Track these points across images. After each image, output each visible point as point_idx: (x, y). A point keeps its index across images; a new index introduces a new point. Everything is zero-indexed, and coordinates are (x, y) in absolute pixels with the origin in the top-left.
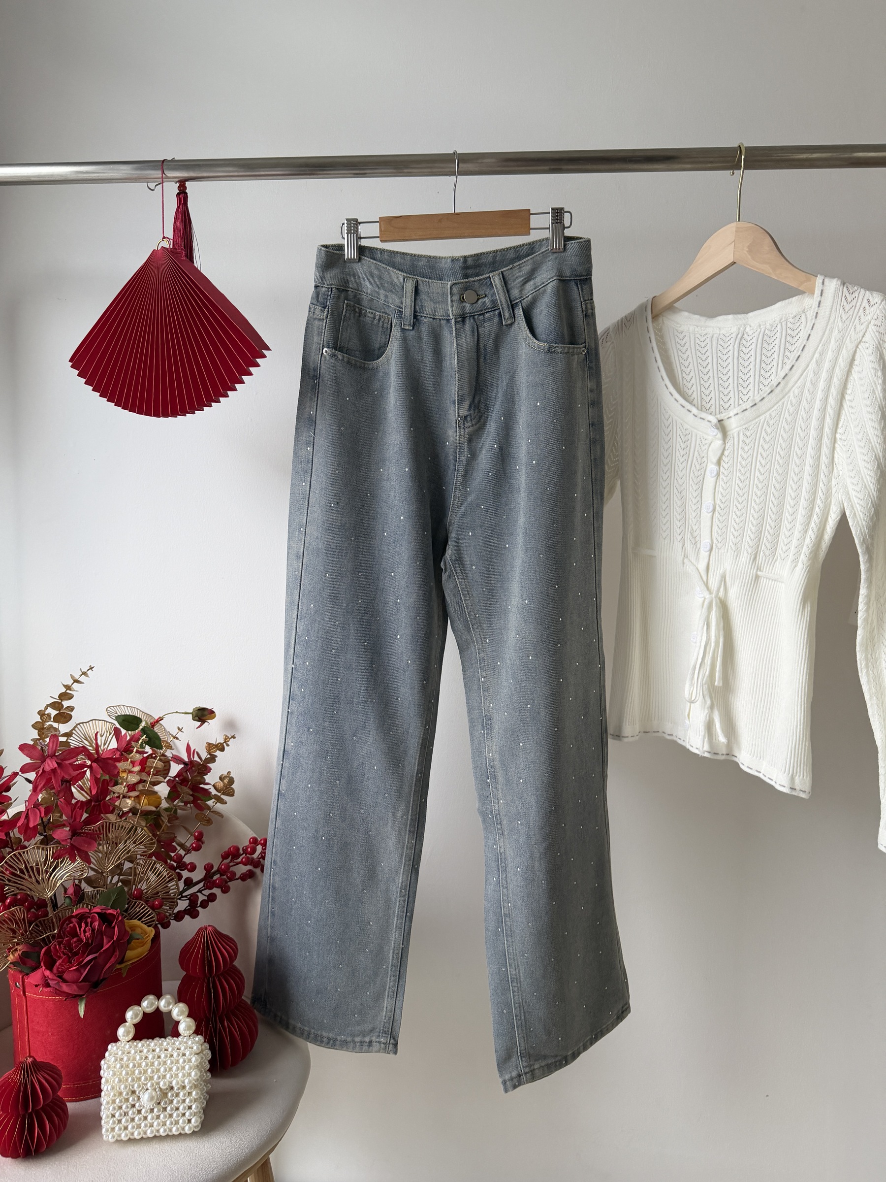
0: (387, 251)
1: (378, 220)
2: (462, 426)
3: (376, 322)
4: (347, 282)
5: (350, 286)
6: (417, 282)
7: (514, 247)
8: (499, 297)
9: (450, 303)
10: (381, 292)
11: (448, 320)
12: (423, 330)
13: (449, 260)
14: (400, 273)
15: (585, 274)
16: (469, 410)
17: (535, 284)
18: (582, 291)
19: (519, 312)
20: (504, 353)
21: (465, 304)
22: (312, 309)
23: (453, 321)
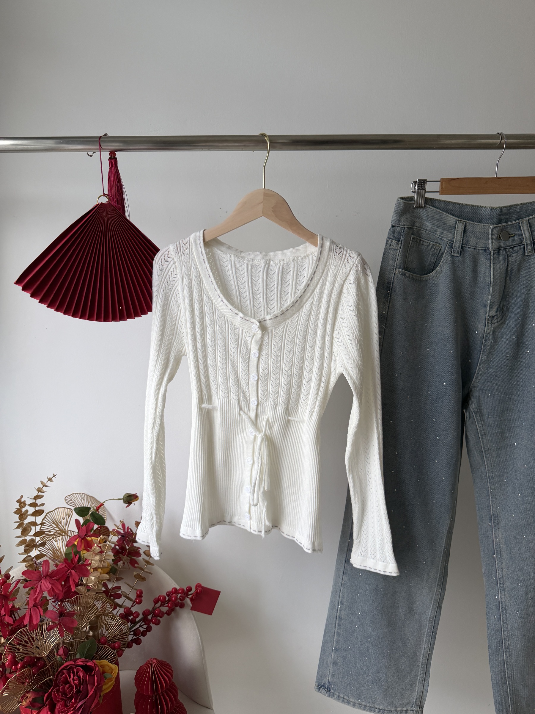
0: (444, 201)
1: (440, 180)
2: (490, 322)
3: (429, 248)
4: (414, 223)
6: (466, 224)
8: (525, 237)
9: (490, 240)
10: (438, 230)
12: (467, 256)
14: (454, 217)
20: (524, 273)
21: (500, 241)
22: (389, 242)
23: (492, 252)
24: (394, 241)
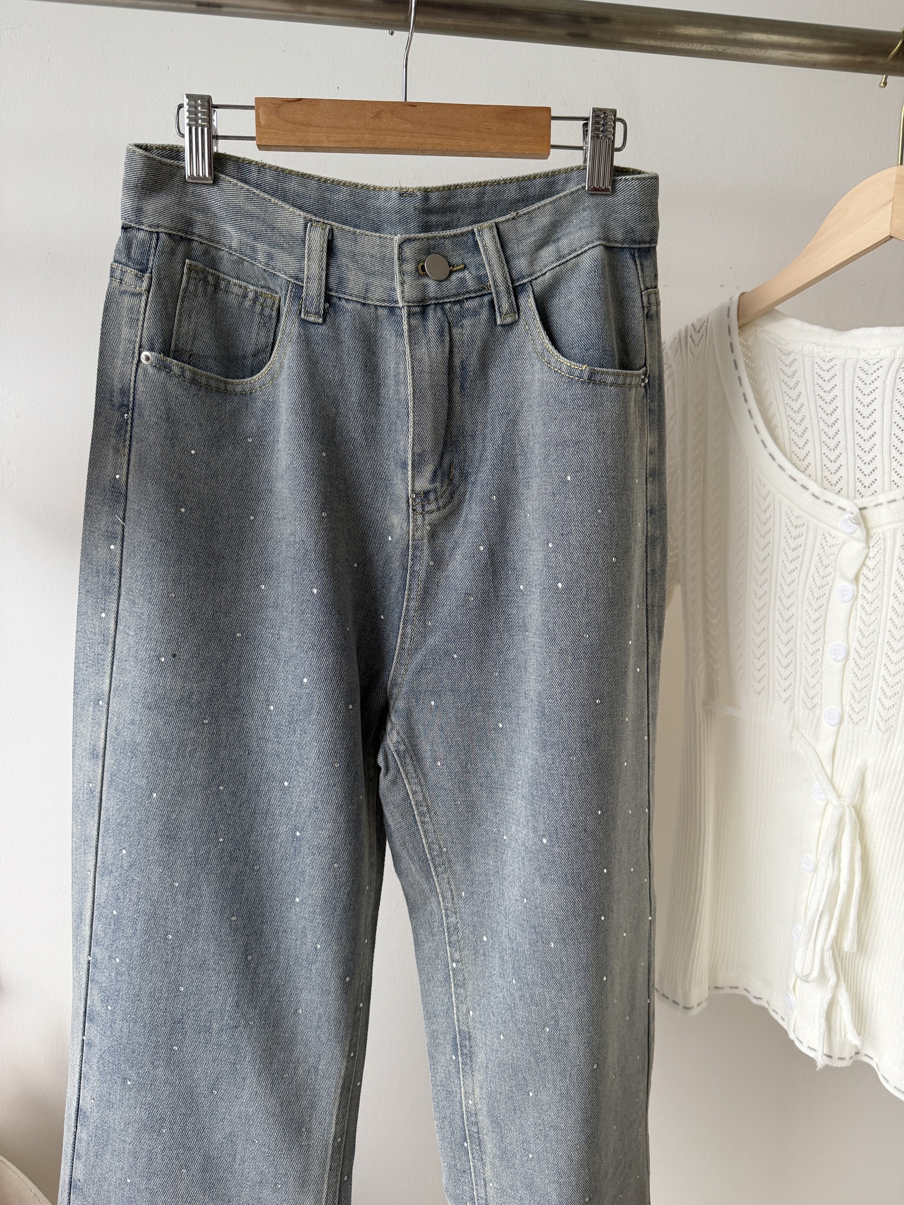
0: (270, 167)
1: (253, 104)
2: (419, 510)
3: (248, 303)
4: (189, 223)
5: (196, 231)
6: (331, 231)
7: (518, 179)
8: (491, 271)
9: (397, 278)
10: (259, 246)
11: (392, 310)
12: (344, 325)
13: (394, 194)
14: (298, 212)
15: (648, 239)
16: (433, 480)
17: (558, 251)
18: (642, 270)
19: (528, 302)
20: (496, 376)
21: (426, 280)
22: (118, 273)
23: (404, 313)
24: (129, 270)
